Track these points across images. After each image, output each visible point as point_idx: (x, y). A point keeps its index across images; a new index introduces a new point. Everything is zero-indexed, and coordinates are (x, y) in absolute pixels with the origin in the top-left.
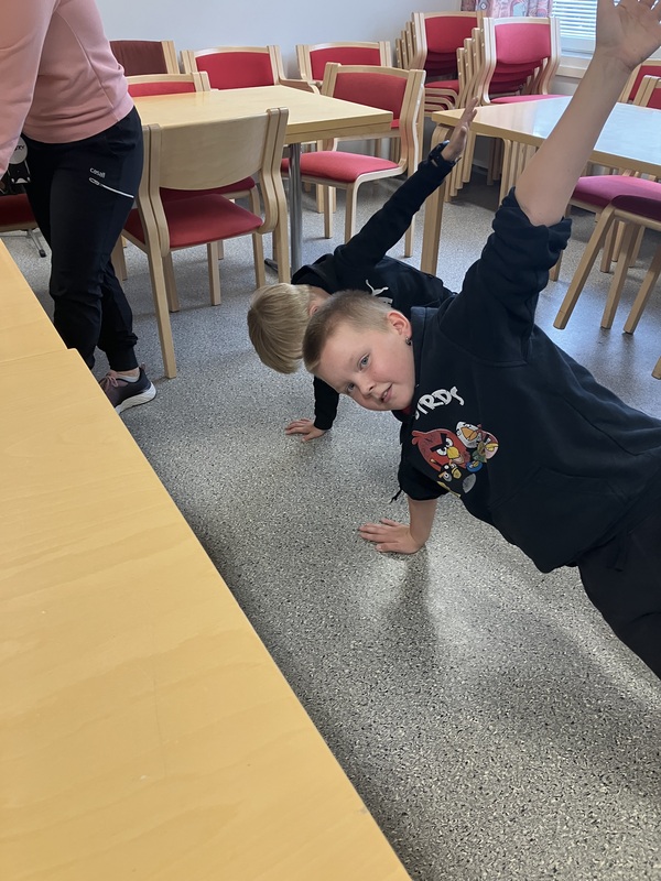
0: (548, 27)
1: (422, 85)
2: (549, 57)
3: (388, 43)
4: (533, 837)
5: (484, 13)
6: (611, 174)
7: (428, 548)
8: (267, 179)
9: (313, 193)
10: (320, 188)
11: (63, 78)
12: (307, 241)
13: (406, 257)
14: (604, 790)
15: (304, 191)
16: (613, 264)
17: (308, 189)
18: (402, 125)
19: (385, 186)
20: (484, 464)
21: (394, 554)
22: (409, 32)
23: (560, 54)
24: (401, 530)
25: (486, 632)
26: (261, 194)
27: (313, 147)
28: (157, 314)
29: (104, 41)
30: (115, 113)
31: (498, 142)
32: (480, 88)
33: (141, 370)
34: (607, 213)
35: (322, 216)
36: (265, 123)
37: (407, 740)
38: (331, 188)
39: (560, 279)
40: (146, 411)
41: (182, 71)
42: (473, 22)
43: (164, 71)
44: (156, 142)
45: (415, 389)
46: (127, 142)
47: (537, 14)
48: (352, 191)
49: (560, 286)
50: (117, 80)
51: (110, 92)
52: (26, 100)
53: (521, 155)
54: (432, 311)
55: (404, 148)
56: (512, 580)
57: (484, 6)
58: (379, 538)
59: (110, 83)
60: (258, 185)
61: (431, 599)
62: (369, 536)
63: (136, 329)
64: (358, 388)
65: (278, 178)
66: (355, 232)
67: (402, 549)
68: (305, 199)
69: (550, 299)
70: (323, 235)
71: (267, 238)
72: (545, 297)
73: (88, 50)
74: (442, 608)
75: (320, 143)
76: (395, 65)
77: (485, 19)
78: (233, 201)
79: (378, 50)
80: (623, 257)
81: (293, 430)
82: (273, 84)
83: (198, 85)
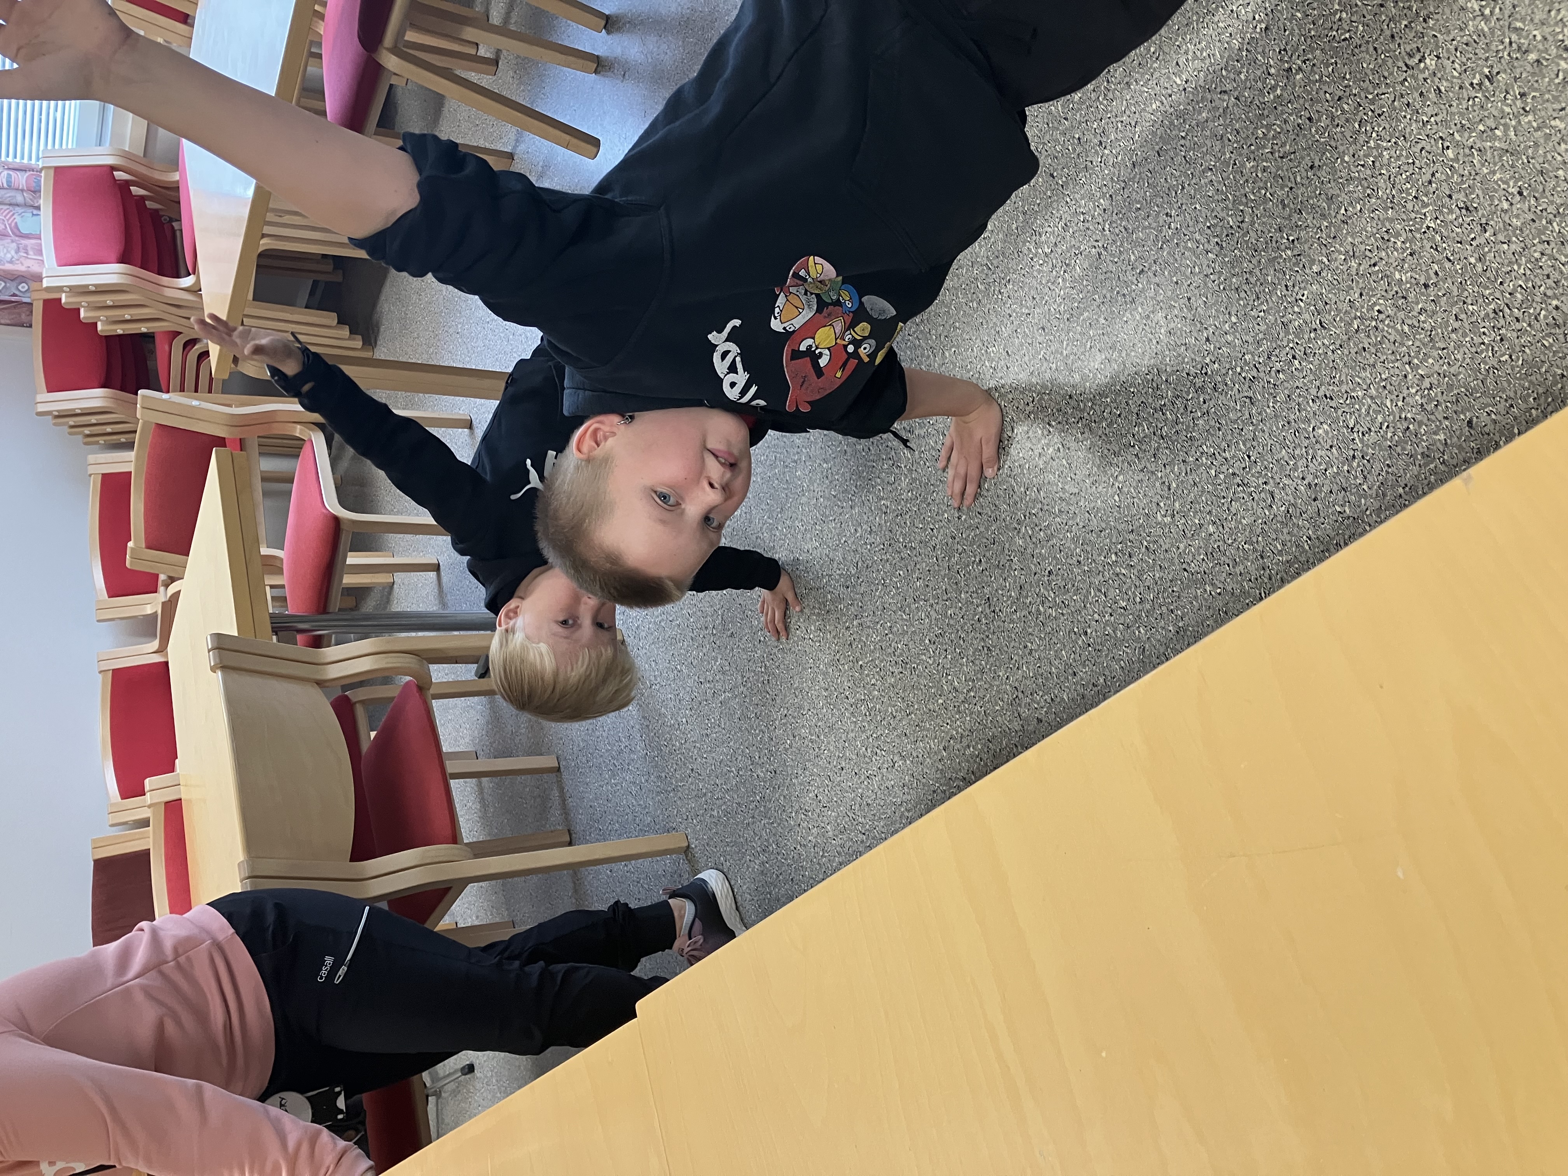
0: (59, 171)
1: (165, 396)
2: (113, 168)
3: (91, 458)
4: (1515, 191)
5: (34, 285)
6: (319, 56)
7: (992, 384)
8: (334, 672)
9: (359, 593)
10: (349, 580)
11: (160, 1026)
12: (443, 603)
13: (470, 425)
14: (1430, 62)
15: (356, 608)
16: (482, 52)
17: (350, 602)
18: (237, 434)
19: (344, 464)
20: (844, 282)
21: (1002, 445)
22: (71, 421)
23: (106, 148)
24: (960, 432)
25: (1143, 279)
26: (361, 684)
27: (278, 592)
28: (574, 868)
29: (93, 955)
30: (221, 937)
31: (265, 262)
32: (169, 293)
33: (674, 895)
34: (390, 61)
35: (399, 577)
36: (235, 676)
37: (1335, 421)
38: (349, 561)
39: (508, 149)
40: (744, 886)
41: (145, 823)
42: (52, 306)
43: (145, 855)
44: (270, 867)
45: (712, 407)
46: (270, 918)
47: (36, 192)
48: (354, 522)
49: (522, 148)
50: (162, 933)
51: (183, 947)
52: (199, 1091)
53: (287, 219)
54: (572, 377)
55: (278, 429)
56: (1050, 231)
57: (23, 287)
58: (974, 472)
59: (168, 945)
60: (345, 688)
61: (1084, 378)
62: (971, 489)
63: (601, 905)
64: (712, 509)
65: (332, 652)
66: (425, 517)
67: (994, 430)
68: (369, 606)
69: (546, 167)
70: (433, 575)
71: (440, 673)
72: (541, 176)
73: (109, 984)
74: (1100, 357)
75: (270, 580)
76: (130, 446)
77: (46, 283)
78: (373, 734)
79: (105, 476)
80: (470, 33)
81: (780, 626)
82: (167, 663)
83: (170, 795)
